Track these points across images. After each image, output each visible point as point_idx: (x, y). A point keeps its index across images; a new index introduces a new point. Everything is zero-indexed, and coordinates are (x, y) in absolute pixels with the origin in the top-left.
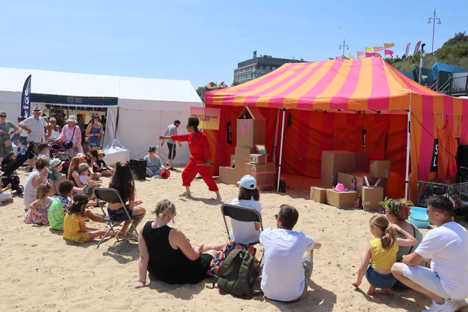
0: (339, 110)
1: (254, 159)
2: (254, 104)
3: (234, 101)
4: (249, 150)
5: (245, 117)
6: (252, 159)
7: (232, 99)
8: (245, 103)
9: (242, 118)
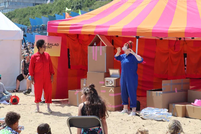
0: (192, 38)
1: (111, 82)
2: (106, 32)
3: (83, 30)
4: (103, 75)
5: (95, 44)
6: (107, 82)
7: (81, 28)
8: (95, 32)
9: (92, 45)
